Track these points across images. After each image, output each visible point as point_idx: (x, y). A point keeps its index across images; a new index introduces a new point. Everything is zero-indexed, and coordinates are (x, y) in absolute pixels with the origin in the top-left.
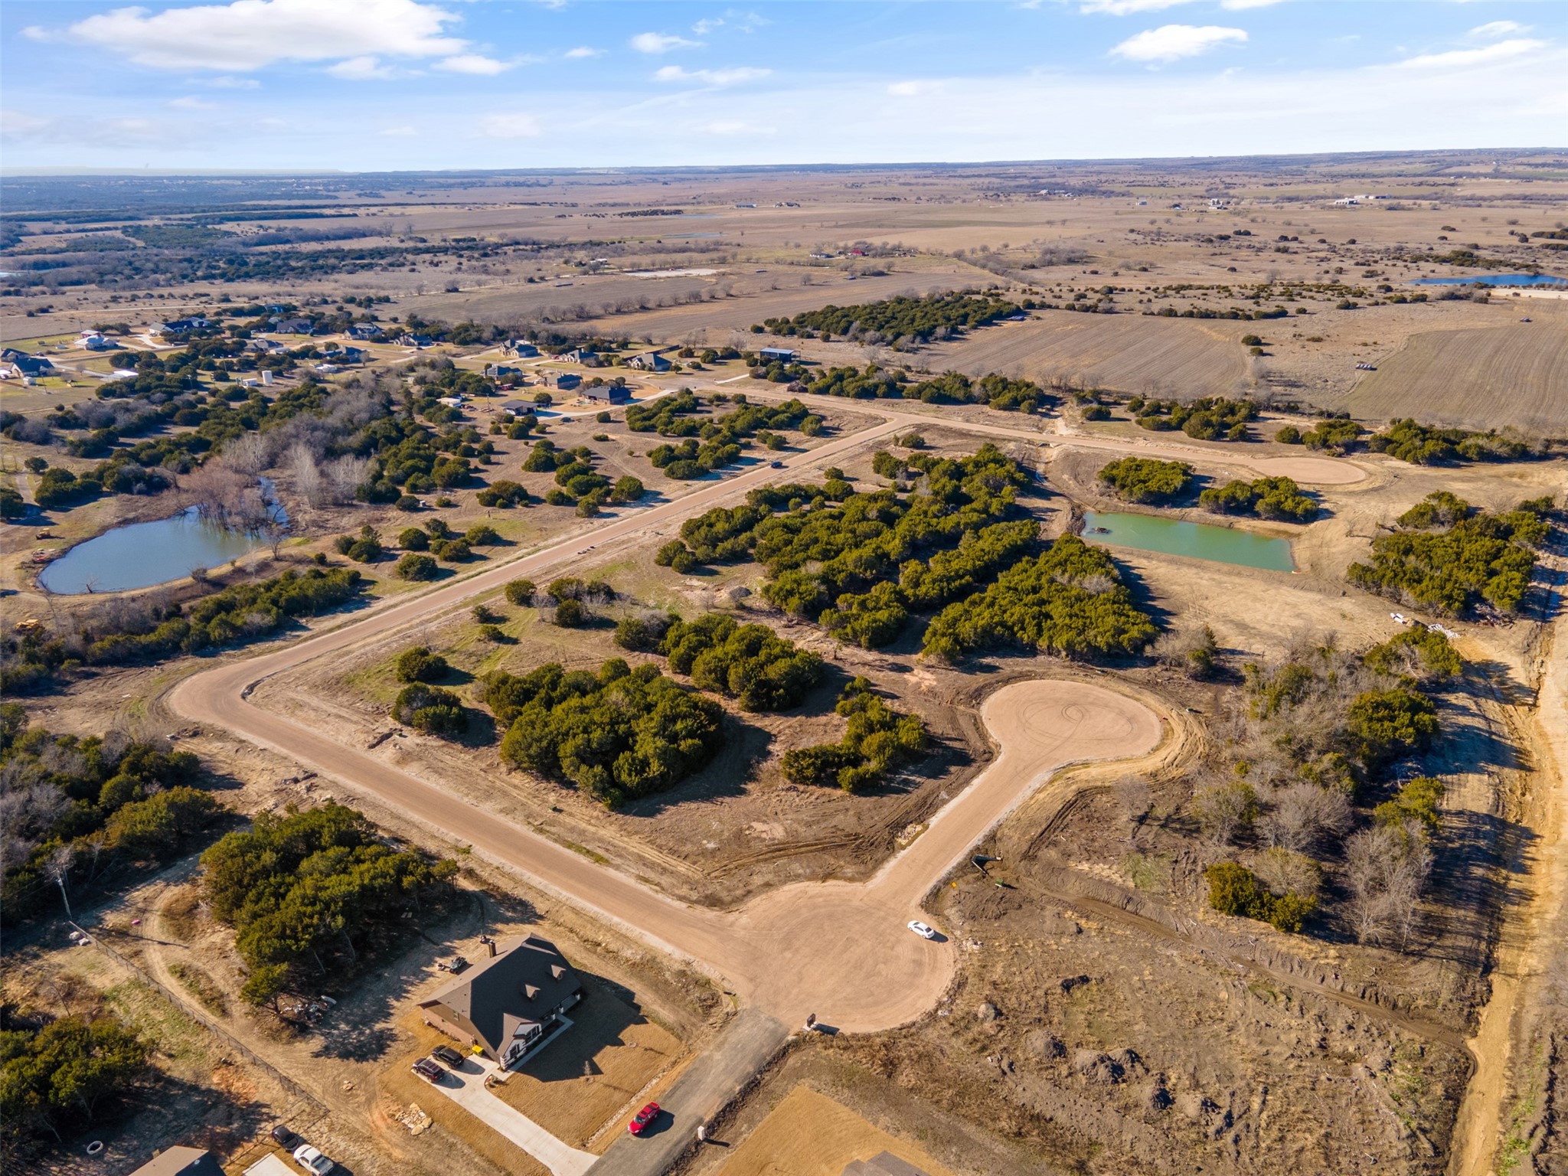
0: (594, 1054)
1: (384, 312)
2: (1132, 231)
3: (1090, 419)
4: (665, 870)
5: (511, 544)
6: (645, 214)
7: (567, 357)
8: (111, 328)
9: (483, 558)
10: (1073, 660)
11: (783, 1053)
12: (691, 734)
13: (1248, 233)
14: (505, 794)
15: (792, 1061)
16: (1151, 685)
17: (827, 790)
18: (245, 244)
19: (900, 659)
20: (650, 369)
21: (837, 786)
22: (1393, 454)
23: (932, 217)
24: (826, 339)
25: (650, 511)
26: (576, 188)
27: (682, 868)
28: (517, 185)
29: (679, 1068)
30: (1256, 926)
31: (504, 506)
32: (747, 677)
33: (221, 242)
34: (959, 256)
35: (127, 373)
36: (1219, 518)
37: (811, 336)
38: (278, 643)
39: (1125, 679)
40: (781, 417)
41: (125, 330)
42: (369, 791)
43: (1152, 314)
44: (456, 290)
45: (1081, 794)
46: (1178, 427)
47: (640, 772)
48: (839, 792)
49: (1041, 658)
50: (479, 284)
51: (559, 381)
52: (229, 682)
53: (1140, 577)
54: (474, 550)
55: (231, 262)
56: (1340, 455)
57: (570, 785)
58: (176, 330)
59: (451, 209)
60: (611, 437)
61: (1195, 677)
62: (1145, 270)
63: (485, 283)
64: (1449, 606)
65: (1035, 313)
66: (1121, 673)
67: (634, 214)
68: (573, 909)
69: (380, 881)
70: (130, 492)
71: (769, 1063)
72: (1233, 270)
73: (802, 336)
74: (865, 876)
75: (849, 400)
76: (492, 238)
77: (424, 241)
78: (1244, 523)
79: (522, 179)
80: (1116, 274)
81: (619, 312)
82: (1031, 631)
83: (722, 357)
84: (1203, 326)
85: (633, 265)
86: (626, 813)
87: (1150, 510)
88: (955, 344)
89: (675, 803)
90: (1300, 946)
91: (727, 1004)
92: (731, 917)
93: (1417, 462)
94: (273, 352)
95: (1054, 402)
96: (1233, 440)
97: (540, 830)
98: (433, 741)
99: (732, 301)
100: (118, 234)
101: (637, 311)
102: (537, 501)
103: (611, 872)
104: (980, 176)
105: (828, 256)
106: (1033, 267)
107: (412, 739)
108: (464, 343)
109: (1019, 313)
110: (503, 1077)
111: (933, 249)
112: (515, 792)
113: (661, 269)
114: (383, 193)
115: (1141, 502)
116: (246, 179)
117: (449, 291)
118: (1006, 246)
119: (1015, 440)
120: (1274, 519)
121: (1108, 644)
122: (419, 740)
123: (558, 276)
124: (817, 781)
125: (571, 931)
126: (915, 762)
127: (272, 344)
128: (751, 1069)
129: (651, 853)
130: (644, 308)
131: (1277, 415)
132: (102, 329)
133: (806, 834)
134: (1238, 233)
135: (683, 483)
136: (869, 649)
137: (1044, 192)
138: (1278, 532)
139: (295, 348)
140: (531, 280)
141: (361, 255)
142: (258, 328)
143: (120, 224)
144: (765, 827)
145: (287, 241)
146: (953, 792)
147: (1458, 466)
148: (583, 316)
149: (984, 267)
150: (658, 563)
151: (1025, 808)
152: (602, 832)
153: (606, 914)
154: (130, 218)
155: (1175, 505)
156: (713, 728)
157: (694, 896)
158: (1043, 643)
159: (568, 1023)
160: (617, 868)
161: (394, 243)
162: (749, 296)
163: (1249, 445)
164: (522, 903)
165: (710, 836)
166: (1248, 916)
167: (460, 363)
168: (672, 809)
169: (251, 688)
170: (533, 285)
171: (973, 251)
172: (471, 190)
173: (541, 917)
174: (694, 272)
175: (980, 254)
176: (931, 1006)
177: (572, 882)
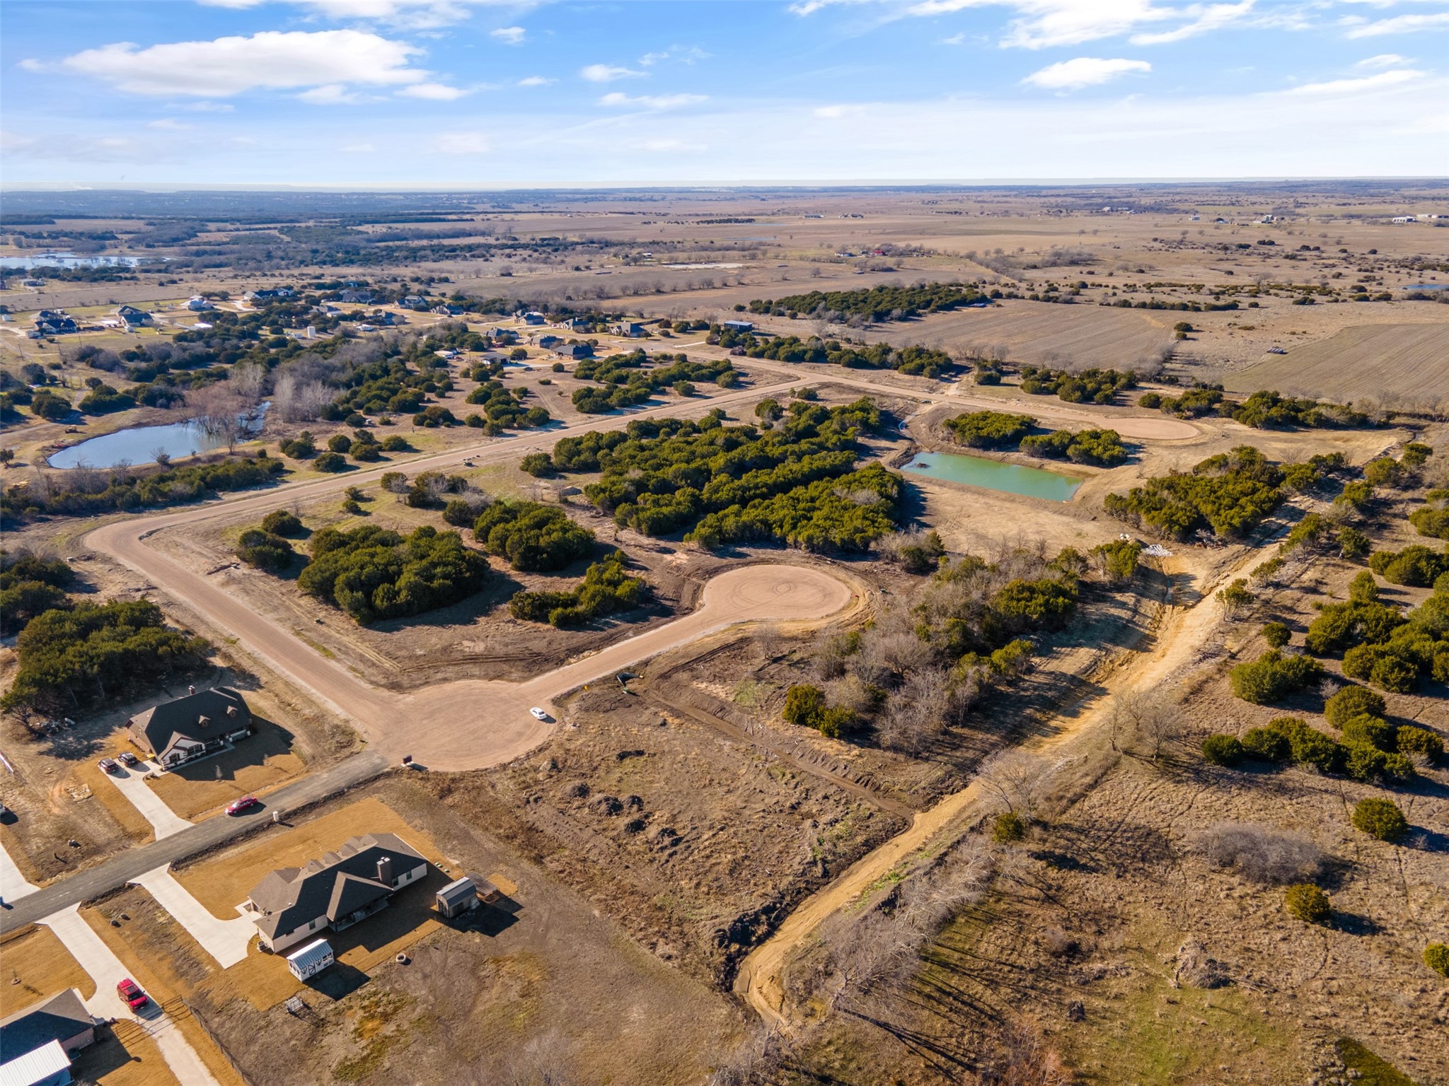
0: (237, 769)
1: (436, 290)
2: (1155, 240)
3: (981, 383)
4: (374, 664)
5: (417, 451)
6: (721, 221)
7: (563, 325)
8: (216, 295)
9: (387, 459)
10: (812, 552)
11: (377, 778)
12: (445, 577)
13: (1272, 243)
14: (288, 609)
15: (379, 784)
16: (865, 574)
17: (539, 624)
18: (369, 241)
19: (670, 545)
20: (625, 335)
21: (547, 622)
22: (1237, 419)
23: (979, 227)
24: (794, 316)
25: (546, 434)
26: (683, 202)
27: (387, 664)
28: (635, 199)
29: (292, 781)
30: (809, 731)
31: (430, 426)
32: (520, 542)
33: (349, 238)
34: (971, 256)
35: (203, 326)
36: (1035, 460)
37: (781, 314)
38: (192, 507)
39: (846, 568)
40: (704, 371)
41: (225, 297)
42: (188, 600)
43: (1109, 305)
44: (510, 275)
45: (742, 640)
46: (1054, 392)
47: (390, 599)
48: (548, 626)
49: (788, 550)
50: (531, 270)
51: (542, 341)
52: (137, 529)
53: (924, 499)
54: (381, 454)
55: (347, 252)
56: (1188, 418)
57: (337, 606)
58: (263, 297)
59: (556, 216)
60: (554, 382)
61: (908, 570)
62: (1142, 272)
63: (535, 270)
64: (1170, 528)
65: (999, 301)
66: (847, 564)
67: (709, 222)
68: (287, 684)
69: (142, 647)
70: (154, 406)
71: (360, 784)
72: (1231, 273)
73: (774, 314)
74: (525, 679)
75: (779, 363)
76: (573, 238)
77: (516, 239)
78: (1053, 465)
79: (638, 195)
80: (1111, 274)
81: (636, 294)
82: (787, 527)
83: (695, 328)
84: (1147, 316)
85: (671, 259)
86: (370, 628)
87: (976, 452)
88: (906, 324)
89: (413, 625)
90: (833, 747)
91: (357, 746)
92: (401, 696)
93: (1254, 425)
94: (329, 315)
95: (962, 370)
96: (1099, 404)
97: (298, 634)
98: (258, 573)
99: (741, 288)
100: (275, 233)
101: (653, 294)
102: (461, 423)
103: (333, 664)
104: (1058, 196)
105: (851, 255)
106: (1035, 267)
107: (244, 569)
108: (485, 313)
109: (983, 300)
110: (159, 774)
111: (949, 251)
112: (296, 609)
113: (696, 263)
114: (514, 205)
115: (971, 446)
116: (407, 195)
117: (503, 275)
118: (1022, 250)
119: (902, 398)
120: (1082, 463)
121: (842, 540)
122: (247, 571)
123: (602, 266)
124: (535, 618)
125: (277, 695)
126: (625, 611)
127: (330, 309)
128: (343, 785)
129: (371, 654)
130: (659, 292)
131: (1158, 386)
132: (207, 295)
133: (500, 650)
134: (1262, 243)
135: (586, 416)
136: (649, 536)
137: (1107, 209)
138: (1079, 473)
139: (348, 312)
140: (577, 269)
141: (453, 249)
142: (328, 298)
143: (279, 225)
144: (471, 644)
145: (405, 239)
146: (636, 634)
147: (1295, 431)
148: (602, 295)
149: (987, 266)
150: (522, 469)
151: (686, 647)
152: (345, 639)
153: (309, 687)
154: (292, 221)
155: (1000, 449)
156: (468, 574)
157: (384, 681)
158: (790, 539)
159: (232, 747)
160: (339, 661)
161: (491, 241)
162: (759, 284)
163: (1111, 408)
164: (252, 677)
165: (421, 647)
166: (806, 725)
167: (472, 328)
168: (409, 628)
169: (150, 534)
170: (577, 273)
171: (987, 253)
172: (590, 204)
173: (261, 687)
174: (722, 266)
175: (994, 256)
176: (507, 759)
177: (298, 666)
